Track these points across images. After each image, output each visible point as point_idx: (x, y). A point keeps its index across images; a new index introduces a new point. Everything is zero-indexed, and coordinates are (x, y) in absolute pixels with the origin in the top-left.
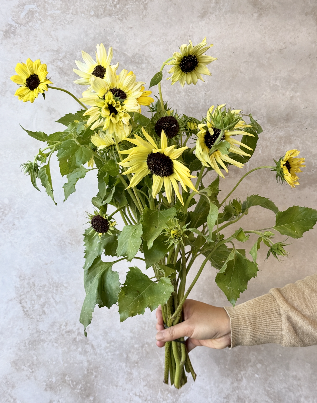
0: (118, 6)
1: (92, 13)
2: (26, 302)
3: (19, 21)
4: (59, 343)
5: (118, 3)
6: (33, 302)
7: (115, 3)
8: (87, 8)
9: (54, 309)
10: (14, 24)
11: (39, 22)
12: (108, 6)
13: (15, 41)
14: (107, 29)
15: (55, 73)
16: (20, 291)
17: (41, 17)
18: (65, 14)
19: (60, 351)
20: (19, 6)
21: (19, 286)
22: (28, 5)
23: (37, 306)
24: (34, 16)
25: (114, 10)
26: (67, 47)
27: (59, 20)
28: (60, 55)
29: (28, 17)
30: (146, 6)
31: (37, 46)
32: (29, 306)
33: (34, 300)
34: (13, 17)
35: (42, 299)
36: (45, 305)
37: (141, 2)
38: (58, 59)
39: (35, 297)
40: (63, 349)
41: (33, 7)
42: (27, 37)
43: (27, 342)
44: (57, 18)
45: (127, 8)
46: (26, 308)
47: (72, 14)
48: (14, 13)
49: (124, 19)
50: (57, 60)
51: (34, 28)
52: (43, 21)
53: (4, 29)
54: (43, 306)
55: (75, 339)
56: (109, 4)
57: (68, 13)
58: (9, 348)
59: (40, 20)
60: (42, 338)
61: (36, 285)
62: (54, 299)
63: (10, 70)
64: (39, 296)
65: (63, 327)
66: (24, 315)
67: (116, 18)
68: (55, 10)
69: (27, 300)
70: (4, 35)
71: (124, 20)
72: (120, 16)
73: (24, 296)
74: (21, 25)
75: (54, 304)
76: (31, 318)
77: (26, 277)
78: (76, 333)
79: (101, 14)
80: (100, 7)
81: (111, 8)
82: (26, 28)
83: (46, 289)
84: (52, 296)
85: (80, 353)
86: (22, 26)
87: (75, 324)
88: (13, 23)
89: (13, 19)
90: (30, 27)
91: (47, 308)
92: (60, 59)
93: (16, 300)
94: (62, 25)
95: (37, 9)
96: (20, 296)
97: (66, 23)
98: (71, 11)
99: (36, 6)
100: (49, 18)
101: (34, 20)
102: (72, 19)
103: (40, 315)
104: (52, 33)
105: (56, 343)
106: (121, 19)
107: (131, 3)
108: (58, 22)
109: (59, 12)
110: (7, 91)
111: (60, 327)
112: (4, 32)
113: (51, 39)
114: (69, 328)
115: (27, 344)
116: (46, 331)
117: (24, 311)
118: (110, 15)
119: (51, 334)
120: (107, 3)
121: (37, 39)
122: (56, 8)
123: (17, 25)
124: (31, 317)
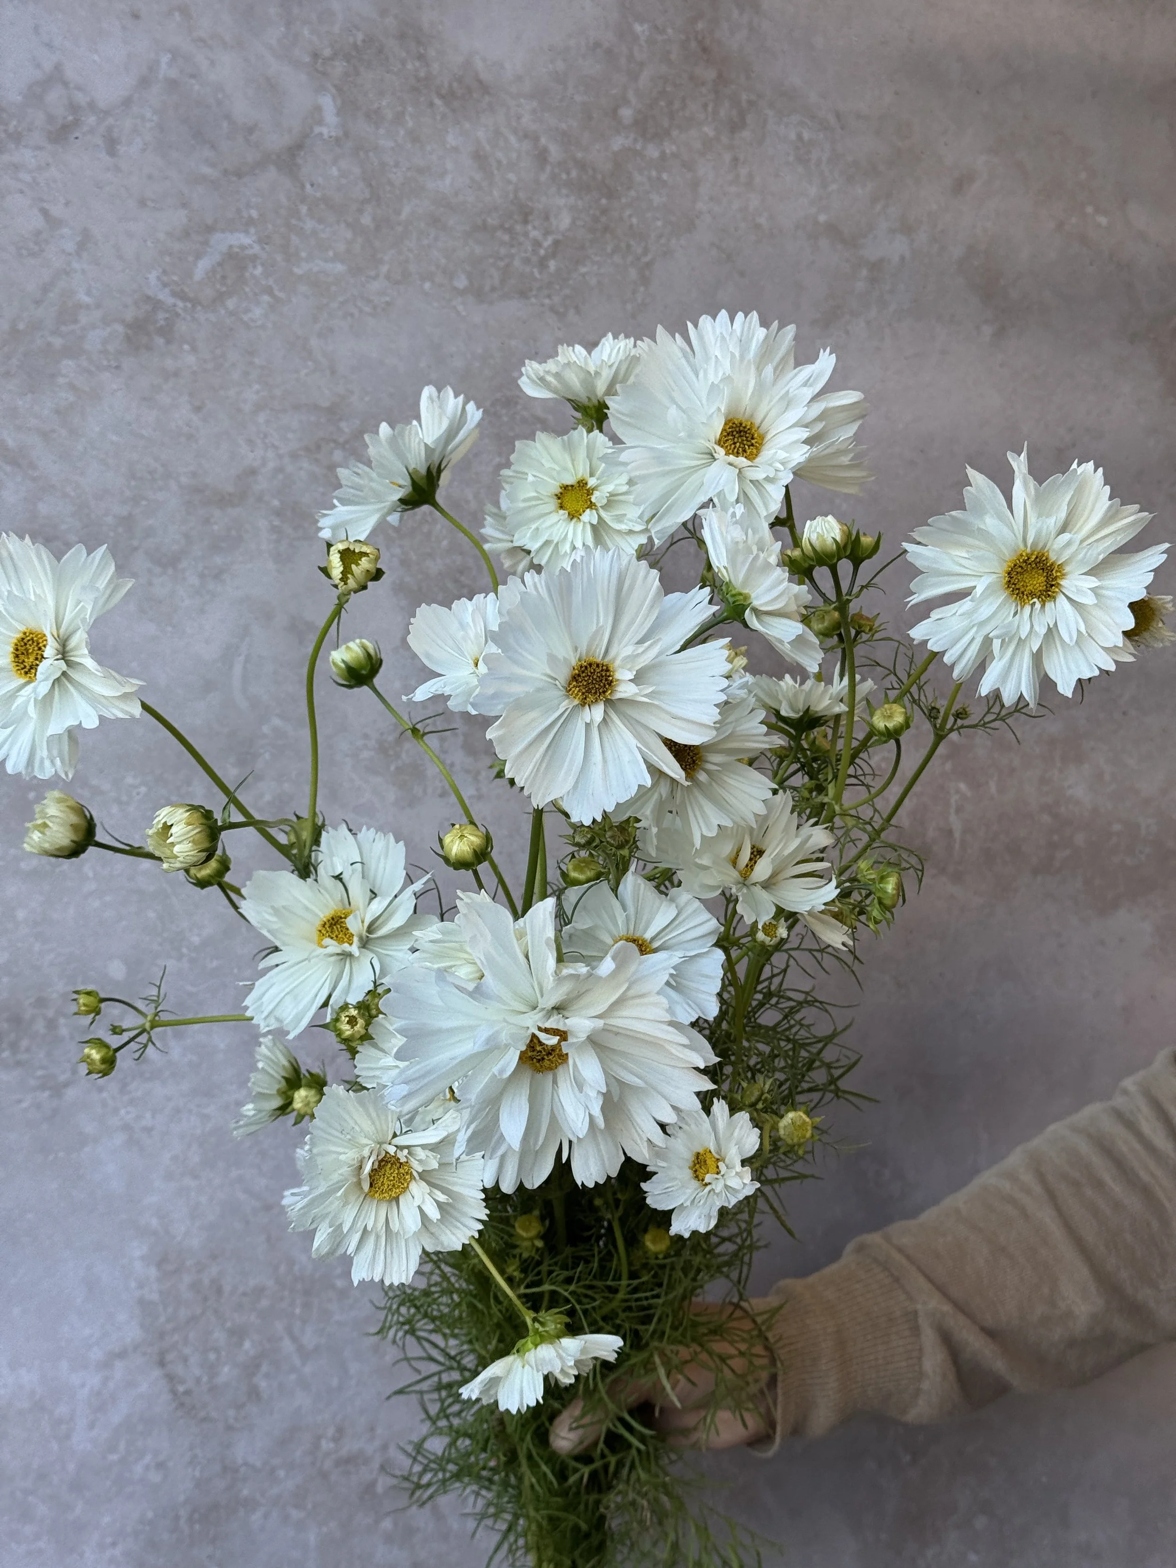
0: (552, 265)
1: (461, 282)
2: (185, 1360)
3: (186, 290)
4: (310, 1506)
5: (554, 255)
6: (212, 1356)
7: (542, 252)
8: (443, 261)
9: (293, 1377)
10: (170, 301)
11: (266, 298)
12: (517, 263)
13: (169, 363)
14: (513, 343)
15: (321, 489)
16: (162, 1319)
17: (271, 282)
18: (363, 279)
19: (312, 1537)
20: (186, 234)
21: (155, 1297)
22: (223, 231)
23: (226, 1372)
24: (247, 275)
25: (537, 275)
26: (367, 399)
27: (341, 299)
28: (343, 425)
29: (224, 277)
30: (647, 273)
31: (256, 387)
32: (197, 1372)
33: (217, 1350)
34: (165, 272)
35: (247, 1345)
36: (258, 1366)
37: (630, 259)
38: (335, 441)
39: (219, 1336)
40: (325, 1529)
41: (243, 239)
42: (218, 352)
43: (183, 1513)
44: (333, 288)
45: (583, 275)
46: (182, 1382)
47: (388, 277)
48: (167, 259)
49: (572, 312)
50: (332, 445)
51: (245, 318)
52: (281, 295)
53: (130, 315)
54: (251, 1368)
55: (370, 1487)
56: (523, 255)
57: (373, 273)
58: (109, 1540)
59: (269, 291)
60: (245, 1492)
61: (227, 1289)
62: (294, 1339)
63: (150, 473)
64: (238, 1334)
65: (326, 1445)
66: (176, 1409)
67: (543, 305)
68: (326, 261)
69: (187, 1351)
70: (128, 338)
71: (572, 315)
72: (556, 299)
73: (176, 1337)
74: (194, 306)
75: (297, 1361)
76: (204, 1420)
77: (189, 1263)
78: (376, 1465)
79: (493, 289)
80: (491, 260)
81: (528, 269)
82: (213, 317)
83: (264, 1303)
84: (289, 1330)
85: (389, 1539)
86: (199, 308)
87: (372, 1429)
88: (164, 296)
89: (165, 279)
90: (232, 314)
91: (267, 1376)
92: (341, 440)
93: (145, 1354)
94: (352, 315)
95: (257, 249)
96: (162, 1335)
97: (367, 309)
98: (384, 269)
99: (254, 238)
100: (303, 288)
101: (247, 289)
102: (388, 299)
103: (240, 1407)
104: (314, 342)
105: (297, 1506)
106: (561, 310)
107: (597, 258)
108: (334, 305)
109: (340, 268)
110: (136, 549)
111: (316, 1446)
112: (129, 326)
113: (310, 363)
114: (350, 1446)
115: (182, 1522)
116: (258, 1464)
117: (174, 1392)
118: (523, 294)
119: (281, 1473)
120: (513, 251)
121: (257, 361)
122: (331, 253)
123: (180, 304)
124: (202, 1414)
